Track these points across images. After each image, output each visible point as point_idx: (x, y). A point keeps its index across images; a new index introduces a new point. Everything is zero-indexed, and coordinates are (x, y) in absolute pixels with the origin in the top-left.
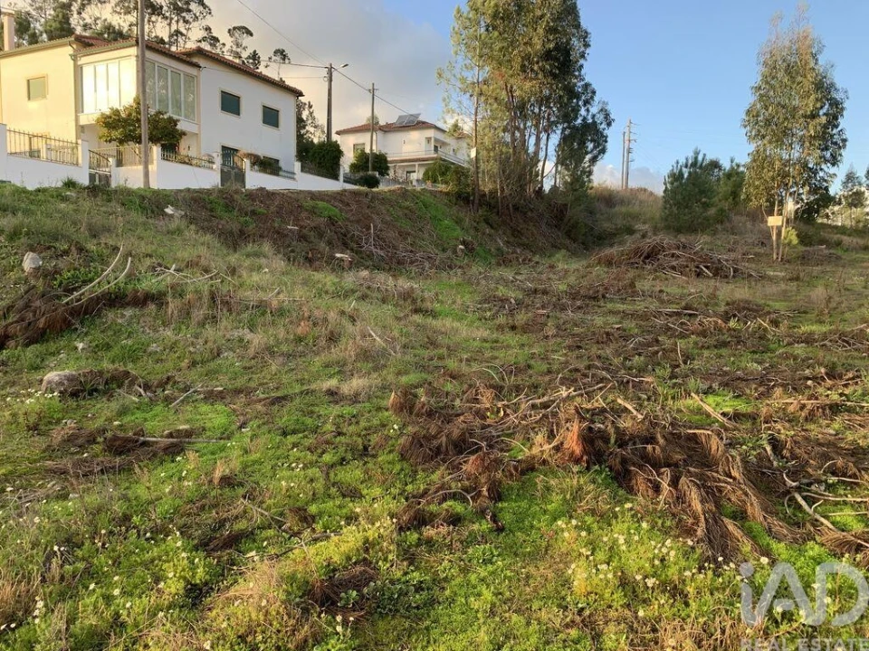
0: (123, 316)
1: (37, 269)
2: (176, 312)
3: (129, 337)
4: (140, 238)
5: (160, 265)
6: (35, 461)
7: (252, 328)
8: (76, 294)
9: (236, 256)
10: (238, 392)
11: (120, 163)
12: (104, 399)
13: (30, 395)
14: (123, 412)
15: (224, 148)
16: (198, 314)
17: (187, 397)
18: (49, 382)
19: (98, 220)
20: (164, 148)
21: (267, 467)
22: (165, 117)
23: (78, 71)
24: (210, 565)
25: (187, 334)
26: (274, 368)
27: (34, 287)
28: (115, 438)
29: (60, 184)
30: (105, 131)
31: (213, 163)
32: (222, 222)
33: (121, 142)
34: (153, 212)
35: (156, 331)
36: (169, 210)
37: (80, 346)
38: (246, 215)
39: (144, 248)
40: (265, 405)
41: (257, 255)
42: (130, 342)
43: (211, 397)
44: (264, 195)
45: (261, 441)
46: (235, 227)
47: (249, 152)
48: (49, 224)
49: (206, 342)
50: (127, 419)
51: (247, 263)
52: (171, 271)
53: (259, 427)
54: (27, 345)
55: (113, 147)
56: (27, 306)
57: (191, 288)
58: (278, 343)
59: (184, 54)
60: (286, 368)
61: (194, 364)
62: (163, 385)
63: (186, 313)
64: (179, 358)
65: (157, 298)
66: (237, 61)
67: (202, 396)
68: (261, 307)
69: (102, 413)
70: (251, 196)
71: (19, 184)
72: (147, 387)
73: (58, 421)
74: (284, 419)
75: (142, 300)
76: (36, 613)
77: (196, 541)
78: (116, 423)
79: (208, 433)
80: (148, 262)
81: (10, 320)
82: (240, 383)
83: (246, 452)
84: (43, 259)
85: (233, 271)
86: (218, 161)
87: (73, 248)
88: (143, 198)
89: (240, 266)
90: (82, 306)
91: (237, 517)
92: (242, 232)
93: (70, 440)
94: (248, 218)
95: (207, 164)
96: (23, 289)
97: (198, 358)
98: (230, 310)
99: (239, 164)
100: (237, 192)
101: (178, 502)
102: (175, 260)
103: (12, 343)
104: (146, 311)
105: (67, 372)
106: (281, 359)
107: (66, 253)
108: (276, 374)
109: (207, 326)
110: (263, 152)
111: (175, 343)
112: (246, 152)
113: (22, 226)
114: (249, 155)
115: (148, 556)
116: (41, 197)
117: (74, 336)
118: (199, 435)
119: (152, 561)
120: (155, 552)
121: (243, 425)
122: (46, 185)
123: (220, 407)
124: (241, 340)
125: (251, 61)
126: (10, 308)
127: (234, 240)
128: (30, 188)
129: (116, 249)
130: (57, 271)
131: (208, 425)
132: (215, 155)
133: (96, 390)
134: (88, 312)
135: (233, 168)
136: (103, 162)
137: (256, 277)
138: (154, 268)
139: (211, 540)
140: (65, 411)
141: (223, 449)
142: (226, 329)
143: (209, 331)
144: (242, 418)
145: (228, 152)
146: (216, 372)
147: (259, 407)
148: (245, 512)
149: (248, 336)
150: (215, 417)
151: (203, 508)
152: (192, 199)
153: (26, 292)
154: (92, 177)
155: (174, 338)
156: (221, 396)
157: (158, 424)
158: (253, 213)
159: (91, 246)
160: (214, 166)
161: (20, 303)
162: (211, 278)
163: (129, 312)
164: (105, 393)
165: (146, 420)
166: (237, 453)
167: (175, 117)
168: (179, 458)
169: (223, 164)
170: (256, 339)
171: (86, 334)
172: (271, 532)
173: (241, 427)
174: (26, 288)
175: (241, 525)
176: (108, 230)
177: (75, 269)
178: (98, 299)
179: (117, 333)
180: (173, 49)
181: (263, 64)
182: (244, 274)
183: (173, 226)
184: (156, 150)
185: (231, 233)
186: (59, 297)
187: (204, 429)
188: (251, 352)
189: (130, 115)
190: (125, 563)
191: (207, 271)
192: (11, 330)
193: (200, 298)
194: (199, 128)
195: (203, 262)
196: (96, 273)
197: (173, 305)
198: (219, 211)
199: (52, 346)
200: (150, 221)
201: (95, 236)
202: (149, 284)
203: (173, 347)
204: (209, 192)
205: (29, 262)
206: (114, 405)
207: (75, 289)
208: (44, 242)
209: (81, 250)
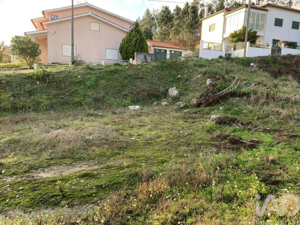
0: (235, 100)
1: (210, 84)
2: (253, 100)
3: (236, 107)
4: (242, 74)
5: (249, 83)
6: (209, 141)
7: (283, 108)
8: (221, 92)
9: (277, 80)
10: (276, 131)
11: (235, 49)
12: (228, 126)
13: (207, 121)
14: (235, 131)
15: (274, 40)
16: (262, 101)
17: (256, 129)
18: (213, 118)
19: (229, 68)
20: (251, 42)
21: (289, 160)
22: (253, 31)
23: (225, 20)
24: (267, 189)
25: (257, 108)
26: (291, 124)
27: (209, 89)
28: (233, 139)
29: (218, 57)
30: (231, 39)
31: (269, 46)
32: (272, 68)
33: (236, 42)
34: (246, 65)
35: (245, 106)
36: (252, 64)
37: (221, 108)
38: (282, 65)
39: (243, 78)
40: (287, 137)
41: (286, 80)
42: (237, 109)
43: (265, 131)
44: (290, 57)
45: (286, 150)
46: (276, 70)
47: (284, 40)
48: (215, 70)
49: (264, 111)
50: (236, 133)
51: (281, 83)
52: (253, 85)
53: (285, 145)
54: (206, 107)
55: (233, 44)
56: (207, 95)
57: (260, 91)
58: (293, 115)
59: (262, 7)
60: (297, 125)
61: (259, 118)
62: (248, 124)
63: (257, 100)
64: (253, 116)
65: (247, 95)
66: (283, 5)
67: (262, 130)
68: (287, 100)
69: (228, 130)
70: (284, 57)
71: (206, 58)
72: (242, 124)
73: (215, 131)
74: (296, 144)
75: (242, 95)
76: (213, 184)
77: (261, 179)
78: (232, 134)
79: (264, 143)
80: (244, 82)
81: (202, 99)
82: (277, 128)
83: (279, 153)
84: (212, 81)
85: (276, 86)
86: (271, 45)
87: (221, 77)
88: (243, 60)
89: (278, 84)
90: (223, 96)
91: (277, 175)
92: (279, 72)
93: (218, 137)
94: (282, 66)
95: (267, 47)
96: (206, 90)
97: (261, 117)
98: (274, 100)
99: (279, 46)
100: (278, 56)
101: (254, 164)
102: (254, 82)
103: (202, 106)
104: (243, 99)
105: (218, 116)
106: (294, 121)
107: (219, 79)
108: (292, 127)
109: (264, 106)
110: (290, 40)
111: (252, 110)
112: (283, 40)
113: (207, 71)
114: (284, 42)
115: (245, 179)
116: (212, 62)
117: (219, 105)
118: (261, 143)
119: (246, 181)
120: (247, 178)
121: (278, 143)
122: (214, 58)
123: (268, 135)
124: (278, 112)
125: (289, 4)
126: (202, 95)
127: (276, 75)
128: (209, 59)
129: (234, 78)
130: (216, 85)
131: (264, 140)
132: (270, 43)
133: (226, 123)
134: (225, 98)
135: (277, 47)
136: (230, 49)
137: (285, 89)
138: (246, 84)
139: (267, 180)
140: (217, 128)
141: (270, 150)
142: (272, 107)
143: (265, 108)
144: (278, 141)
145: (275, 42)
146: (267, 122)
147: (285, 138)
148: (280, 174)
149: (281, 111)
150: (267, 138)
151: (263, 168)
152: (261, 60)
153: (207, 91)
154: (226, 55)
155: (252, 109)
156: (269, 131)
157: (246, 137)
158: (285, 64)
159: (226, 77)
160: (269, 47)
161: (205, 94)
162: (267, 89)
163: (237, 99)
164: (229, 124)
165: (242, 135)
166: (276, 152)
167: (256, 31)
168: (254, 150)
169: (273, 46)
170: (284, 112)
171: (223, 105)
172: (292, 184)
173: (277, 144)
174: (207, 89)
175: (279, 178)
176: (232, 71)
177: (221, 84)
178: (228, 94)
179: (233, 105)
180: (258, 6)
181: (294, 4)
182: (280, 87)
183: (253, 70)
184: (248, 43)
185: (275, 72)
186: (216, 93)
187: (263, 142)
188: (282, 117)
189: (240, 32)
190: (237, 179)
191: (265, 85)
192: (202, 102)
193: (263, 95)
194: (265, 34)
195: (264, 83)
196: (228, 86)
197: (253, 97)
198: (271, 64)
199: (213, 108)
200: (246, 68)
201: (227, 74)
202: (244, 90)
203: (251, 112)
204: (267, 57)
205: (208, 82)
206: (232, 128)
207: (221, 90)
208: (213, 76)
209: (223, 78)
